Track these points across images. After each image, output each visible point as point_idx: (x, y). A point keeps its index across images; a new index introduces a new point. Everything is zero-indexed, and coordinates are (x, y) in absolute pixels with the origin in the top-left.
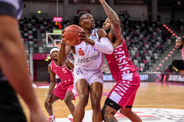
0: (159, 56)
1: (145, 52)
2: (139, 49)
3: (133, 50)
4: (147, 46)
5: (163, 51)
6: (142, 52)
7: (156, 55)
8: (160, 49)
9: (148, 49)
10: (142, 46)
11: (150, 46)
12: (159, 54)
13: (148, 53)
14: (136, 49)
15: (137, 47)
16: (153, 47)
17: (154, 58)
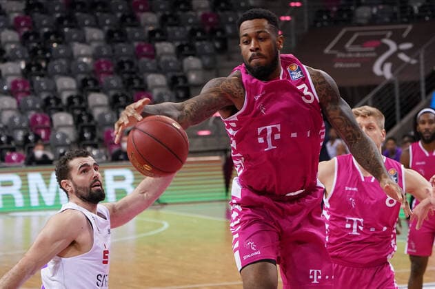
0: (206, 68)
1: (139, 53)
2: (109, 37)
3: (83, 41)
4: (150, 20)
5: (224, 41)
6: (124, 49)
7: (192, 62)
8: (213, 32)
9: (152, 33)
10: (123, 19)
11: (164, 19)
12: (207, 60)
13: (153, 55)
14: (95, 34)
15: (97, 25)
16: (177, 22)
17: (185, 78)
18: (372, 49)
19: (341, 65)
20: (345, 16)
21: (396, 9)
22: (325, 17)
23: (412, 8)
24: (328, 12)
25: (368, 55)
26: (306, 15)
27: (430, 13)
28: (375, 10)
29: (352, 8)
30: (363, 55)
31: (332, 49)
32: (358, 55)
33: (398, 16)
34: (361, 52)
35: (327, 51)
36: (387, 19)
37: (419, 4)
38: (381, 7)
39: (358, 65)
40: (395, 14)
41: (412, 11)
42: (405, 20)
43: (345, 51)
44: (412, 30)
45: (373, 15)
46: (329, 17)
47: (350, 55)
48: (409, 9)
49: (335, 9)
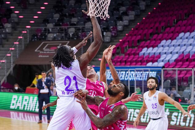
18: (54, 50)
19: (41, 56)
20: (43, 37)
21: (63, 35)
22: (36, 37)
23: (69, 35)
24: (37, 35)
25: (51, 52)
26: (28, 36)
27: (76, 37)
28: (55, 35)
29: (46, 34)
30: (50, 52)
31: (38, 50)
32: (48, 52)
33: (64, 37)
34: (49, 51)
35: (36, 51)
36: (60, 39)
37: (72, 33)
38: (57, 34)
39: (48, 56)
40: (63, 37)
41: (69, 36)
42: (67, 39)
43: (43, 51)
44: (69, 43)
45: (54, 37)
46: (37, 37)
47: (45, 52)
48: (68, 35)
49: (40, 34)
